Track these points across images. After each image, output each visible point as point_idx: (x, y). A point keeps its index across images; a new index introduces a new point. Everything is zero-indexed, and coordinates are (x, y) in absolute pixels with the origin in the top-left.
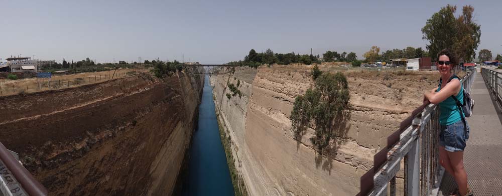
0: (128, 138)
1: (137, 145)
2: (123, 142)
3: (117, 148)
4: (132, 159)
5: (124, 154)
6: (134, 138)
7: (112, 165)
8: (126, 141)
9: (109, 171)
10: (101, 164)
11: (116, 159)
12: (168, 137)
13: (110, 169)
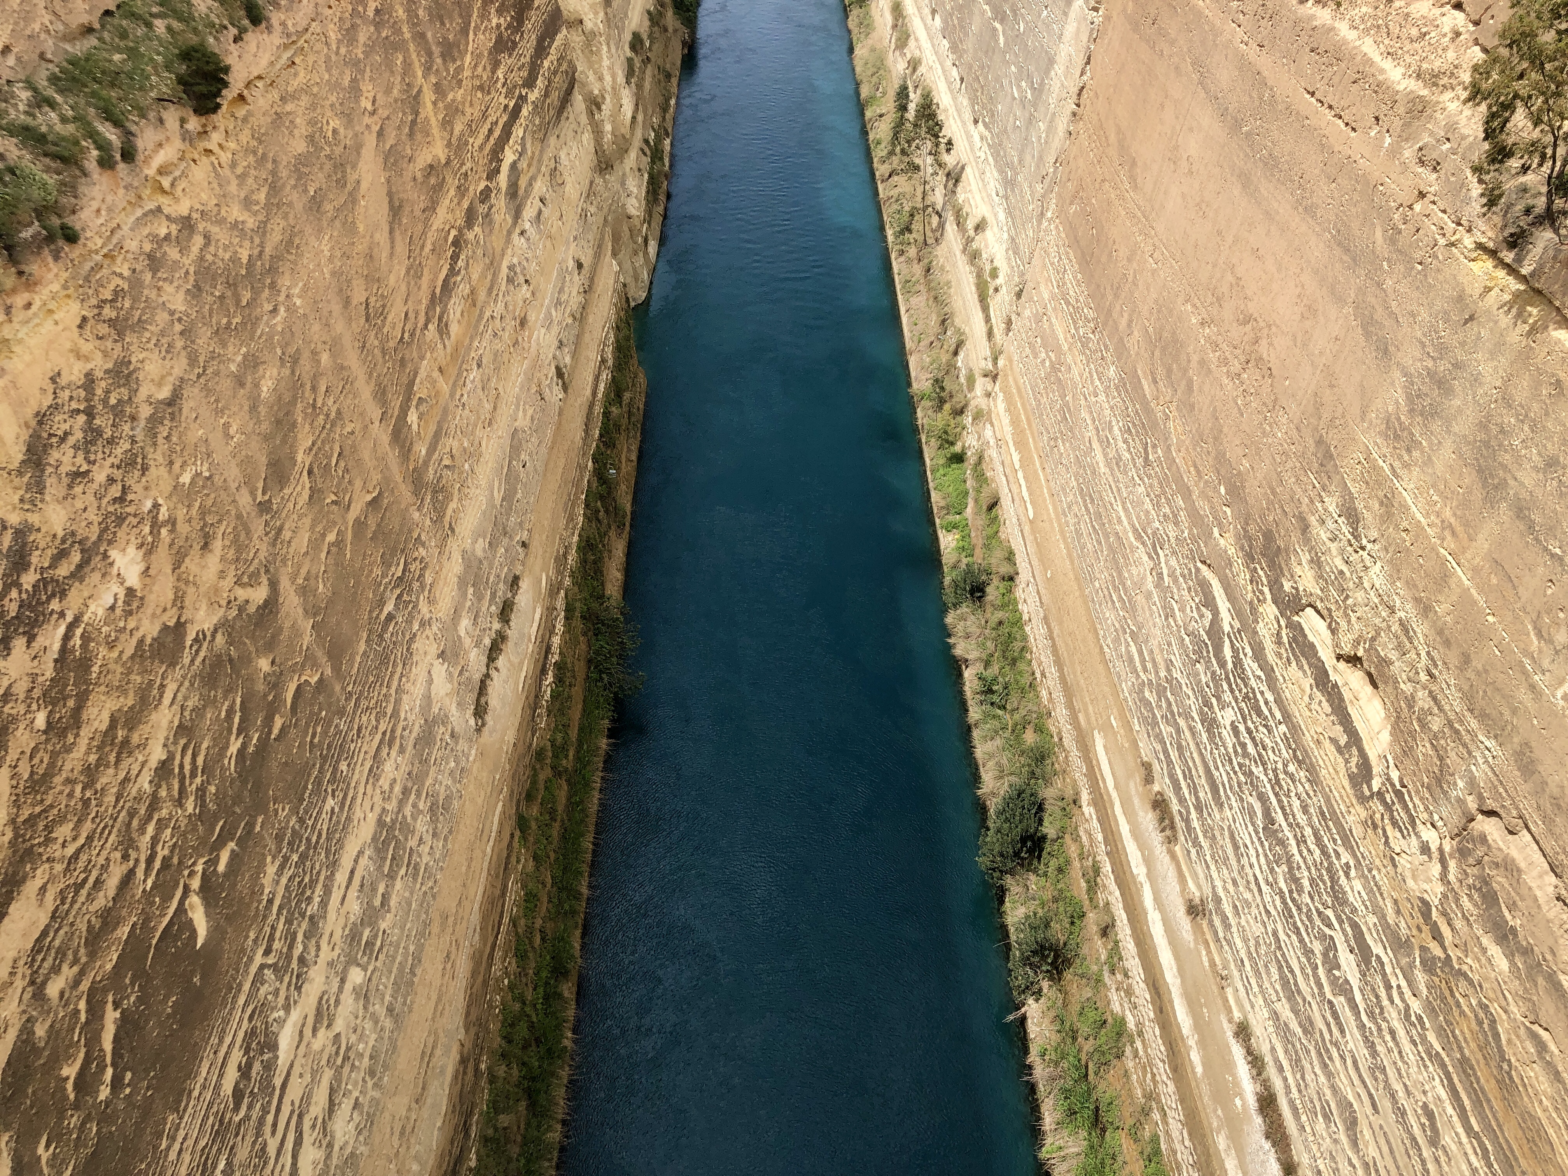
0: (187, 224)
1: (272, 270)
2: (154, 262)
3: (119, 326)
4: (266, 387)
5: (193, 360)
6: (235, 213)
7: (129, 463)
8: (173, 253)
9: (120, 520)
10: (38, 486)
11: (145, 411)
12: (493, 174)
13: (120, 500)
